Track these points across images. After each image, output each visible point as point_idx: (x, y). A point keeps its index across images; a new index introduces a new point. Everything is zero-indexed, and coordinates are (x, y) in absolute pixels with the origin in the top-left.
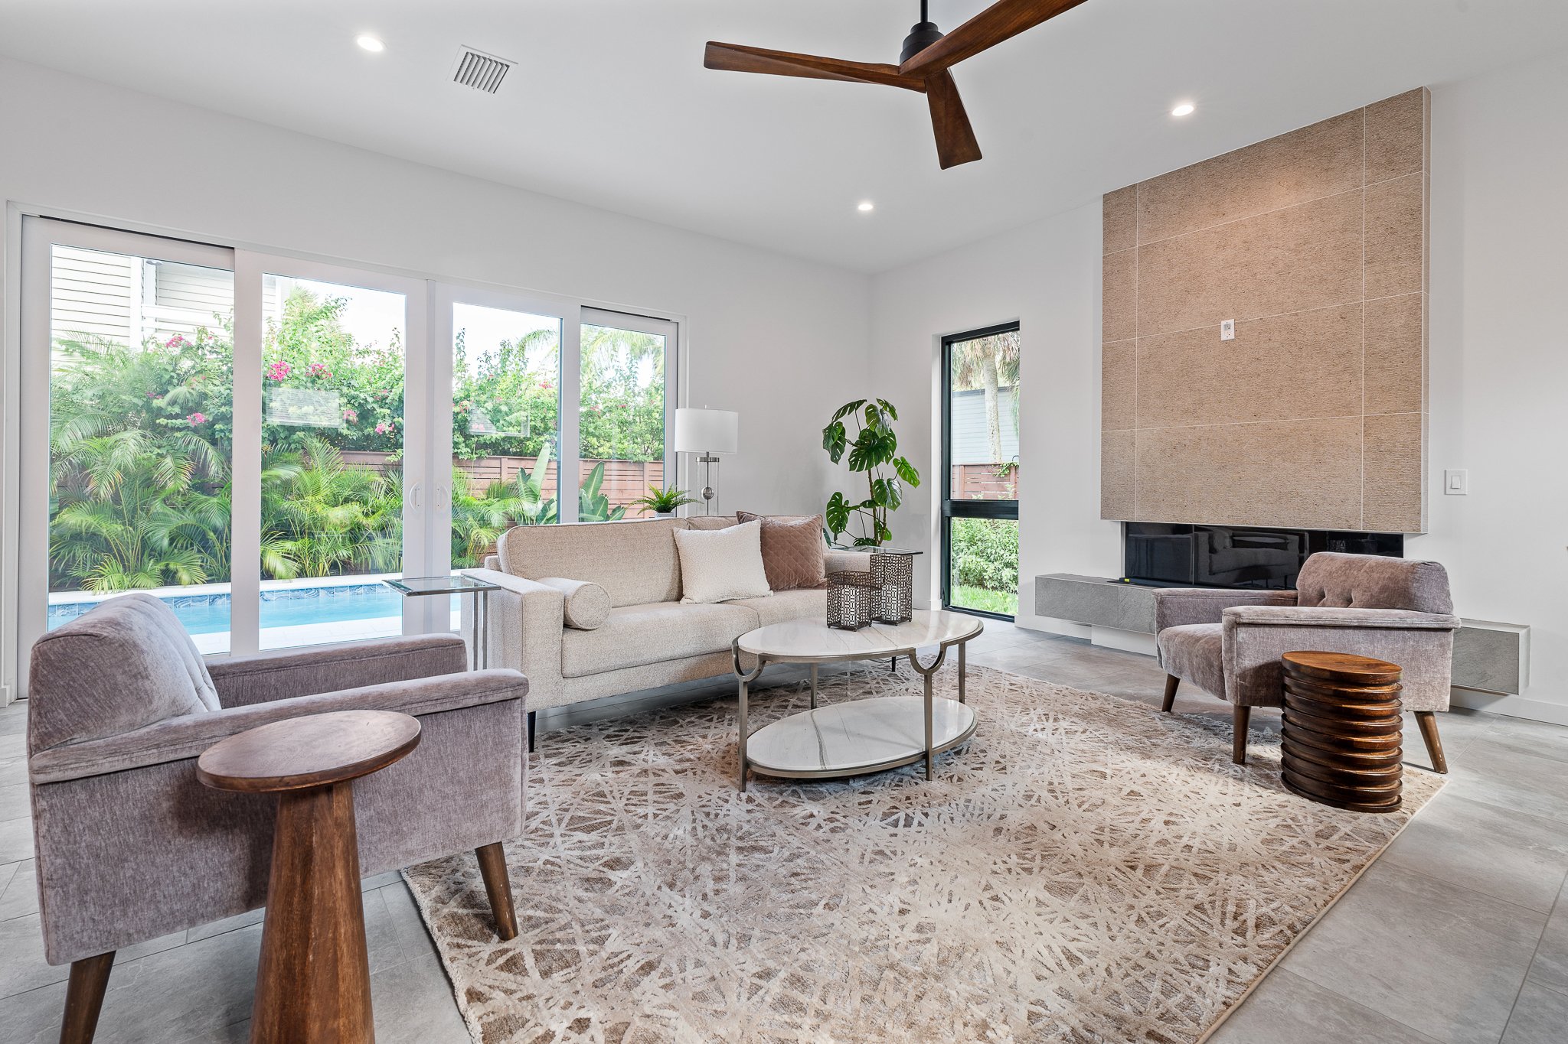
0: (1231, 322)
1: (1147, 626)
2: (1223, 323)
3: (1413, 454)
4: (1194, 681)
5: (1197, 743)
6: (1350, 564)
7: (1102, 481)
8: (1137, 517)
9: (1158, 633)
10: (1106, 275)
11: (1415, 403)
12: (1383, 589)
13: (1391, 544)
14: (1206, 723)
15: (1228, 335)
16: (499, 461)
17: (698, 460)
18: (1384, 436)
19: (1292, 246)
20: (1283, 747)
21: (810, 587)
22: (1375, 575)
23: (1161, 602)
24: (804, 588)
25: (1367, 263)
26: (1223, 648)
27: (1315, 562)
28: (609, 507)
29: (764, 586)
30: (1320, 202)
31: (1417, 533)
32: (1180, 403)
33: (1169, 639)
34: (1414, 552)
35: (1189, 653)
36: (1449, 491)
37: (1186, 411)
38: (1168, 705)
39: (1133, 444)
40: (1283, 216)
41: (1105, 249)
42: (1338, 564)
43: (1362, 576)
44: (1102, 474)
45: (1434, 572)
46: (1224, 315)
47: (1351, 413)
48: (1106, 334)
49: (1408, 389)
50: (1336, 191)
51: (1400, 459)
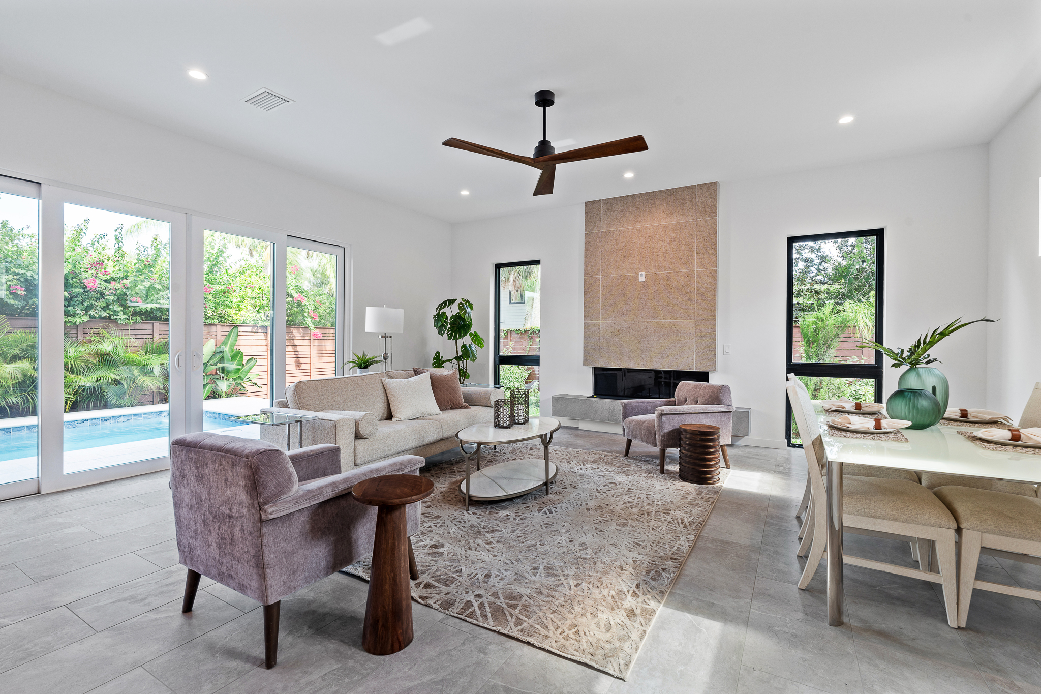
0: (643, 273)
1: (607, 418)
2: (640, 273)
3: (713, 337)
4: (642, 441)
5: (644, 468)
6: (695, 386)
7: (584, 347)
8: (601, 364)
9: (623, 421)
10: (586, 243)
11: (714, 316)
12: (710, 396)
13: (703, 377)
14: (645, 459)
15: (642, 279)
16: (151, 325)
17: (380, 337)
18: (703, 330)
19: (668, 242)
20: (680, 464)
21: (457, 408)
22: (706, 391)
23: (625, 407)
24: (454, 409)
25: (697, 253)
26: (656, 425)
27: (682, 386)
28: (245, 358)
29: (436, 409)
30: (679, 223)
31: (714, 370)
32: (620, 309)
33: (630, 423)
34: (713, 380)
35: (640, 429)
36: (725, 353)
37: (623, 314)
38: (627, 454)
39: (599, 328)
40: (665, 227)
41: (586, 230)
42: (692, 386)
43: (702, 392)
44: (584, 343)
45: (724, 389)
46: (640, 270)
47: (691, 319)
48: (586, 273)
49: (711, 310)
50: (685, 219)
51: (708, 340)
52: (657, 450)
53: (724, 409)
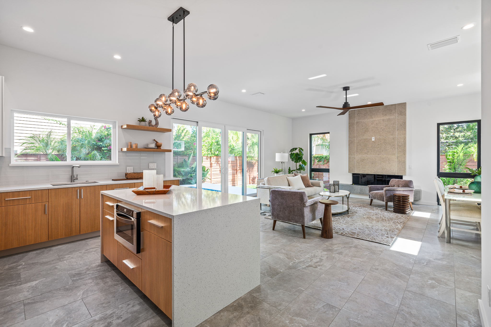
0: (374, 138)
2: (372, 138)
3: (404, 162)
4: (378, 199)
5: (379, 209)
6: (399, 181)
7: (349, 166)
8: (356, 172)
9: (369, 193)
10: (349, 126)
11: (405, 154)
12: (404, 184)
13: (401, 177)
14: (379, 206)
15: (373, 139)
18: (400, 159)
19: (385, 126)
20: (394, 208)
21: (309, 187)
22: (403, 182)
23: (370, 188)
25: (397, 130)
26: (384, 194)
27: (392, 180)
29: (304, 187)
30: (389, 119)
31: (405, 175)
32: (364, 151)
33: (372, 193)
34: (405, 178)
35: (377, 195)
36: (410, 168)
37: (365, 153)
39: (355, 159)
40: (383, 120)
41: (349, 121)
42: (397, 181)
43: (401, 183)
44: (349, 164)
45: (411, 182)
46: (372, 136)
47: (395, 155)
48: (349, 137)
49: (404, 152)
50: (392, 117)
51: (402, 163)
52: (384, 203)
53: (411, 189)
